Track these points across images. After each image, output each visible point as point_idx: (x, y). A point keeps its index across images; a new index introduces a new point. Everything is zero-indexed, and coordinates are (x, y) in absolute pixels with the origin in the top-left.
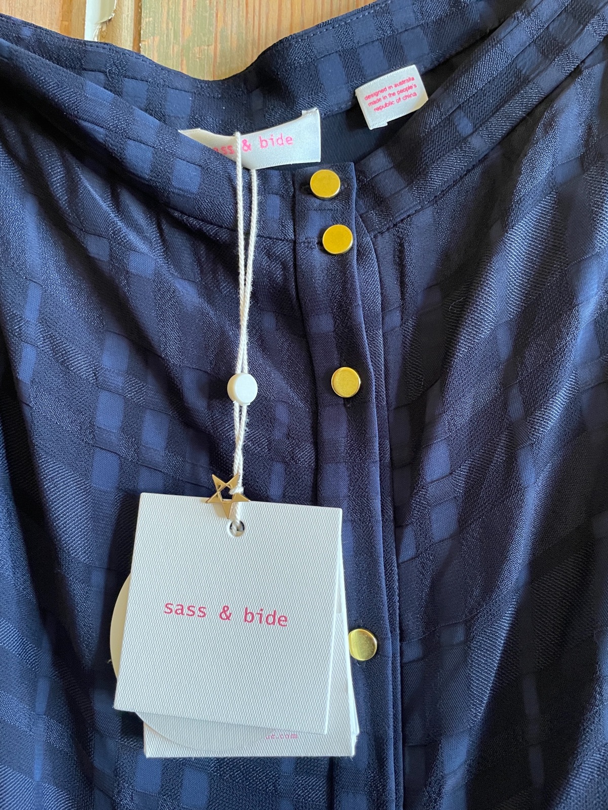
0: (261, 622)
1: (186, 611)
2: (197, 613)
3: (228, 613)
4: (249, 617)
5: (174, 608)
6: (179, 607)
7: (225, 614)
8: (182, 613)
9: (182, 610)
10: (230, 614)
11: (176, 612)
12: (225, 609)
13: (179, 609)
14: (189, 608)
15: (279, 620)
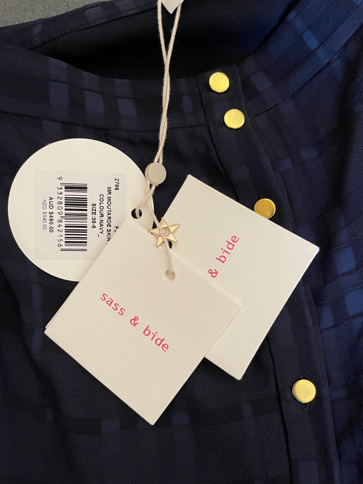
0: (152, 339)
1: (113, 305)
2: (119, 310)
3: (136, 322)
4: (147, 332)
5: (107, 299)
6: (111, 301)
7: (134, 321)
8: (110, 305)
9: (111, 303)
10: (137, 323)
11: (107, 302)
12: (136, 319)
13: (110, 301)
14: (115, 305)
15: (163, 346)
